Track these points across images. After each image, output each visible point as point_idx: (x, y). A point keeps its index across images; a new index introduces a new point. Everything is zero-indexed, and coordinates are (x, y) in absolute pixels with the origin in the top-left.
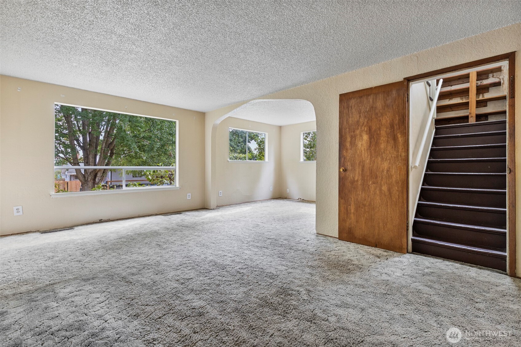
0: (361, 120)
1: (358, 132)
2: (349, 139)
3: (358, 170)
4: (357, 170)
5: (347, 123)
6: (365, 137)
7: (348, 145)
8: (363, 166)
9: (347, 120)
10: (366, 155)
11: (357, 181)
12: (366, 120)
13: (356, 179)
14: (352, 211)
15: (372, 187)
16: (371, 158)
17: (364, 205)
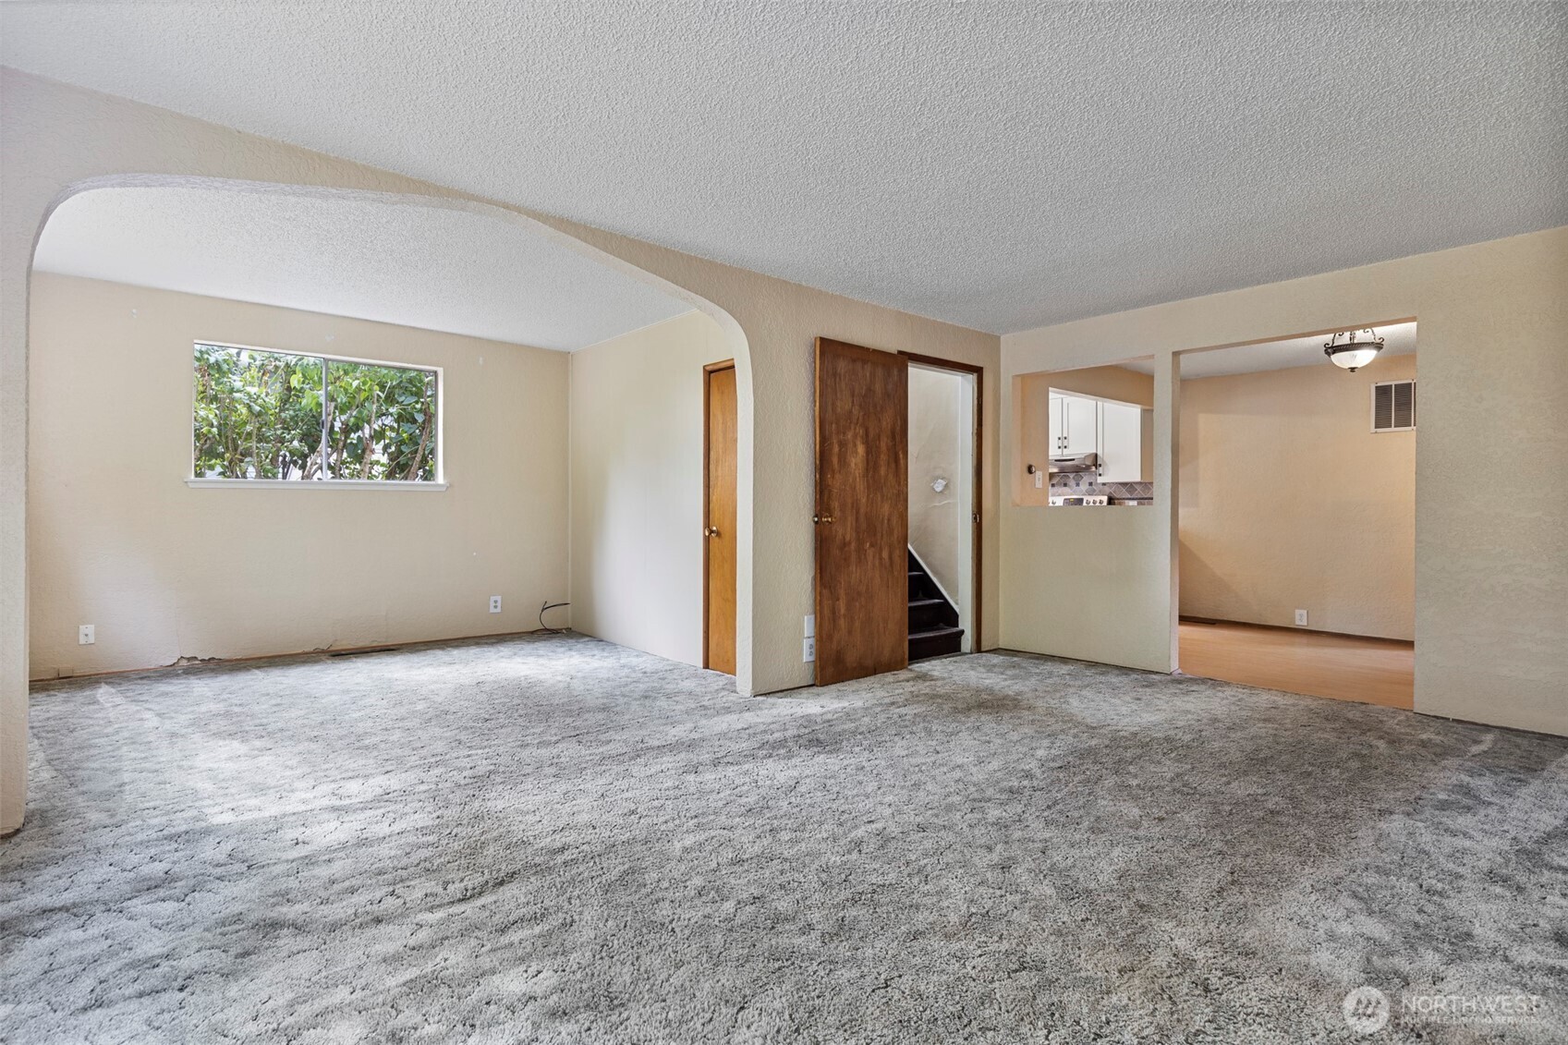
0: (855, 412)
1: (850, 435)
2: (836, 449)
3: (850, 520)
4: (849, 518)
5: (834, 410)
6: (861, 449)
7: (835, 460)
8: (857, 512)
9: (833, 404)
10: (862, 489)
11: (850, 543)
12: (861, 414)
13: (848, 538)
14: (843, 611)
15: (870, 552)
16: (868, 496)
17: (859, 594)
